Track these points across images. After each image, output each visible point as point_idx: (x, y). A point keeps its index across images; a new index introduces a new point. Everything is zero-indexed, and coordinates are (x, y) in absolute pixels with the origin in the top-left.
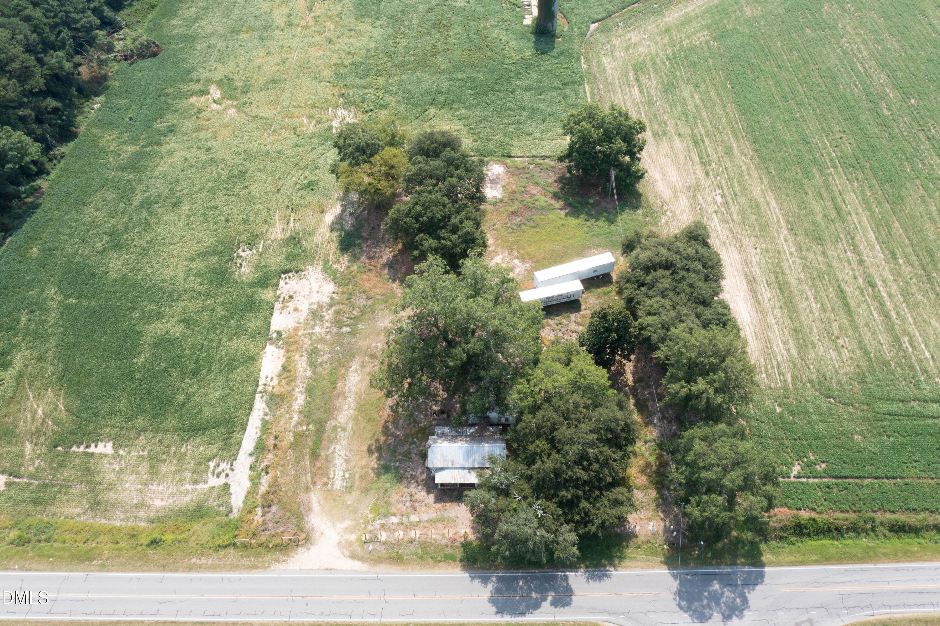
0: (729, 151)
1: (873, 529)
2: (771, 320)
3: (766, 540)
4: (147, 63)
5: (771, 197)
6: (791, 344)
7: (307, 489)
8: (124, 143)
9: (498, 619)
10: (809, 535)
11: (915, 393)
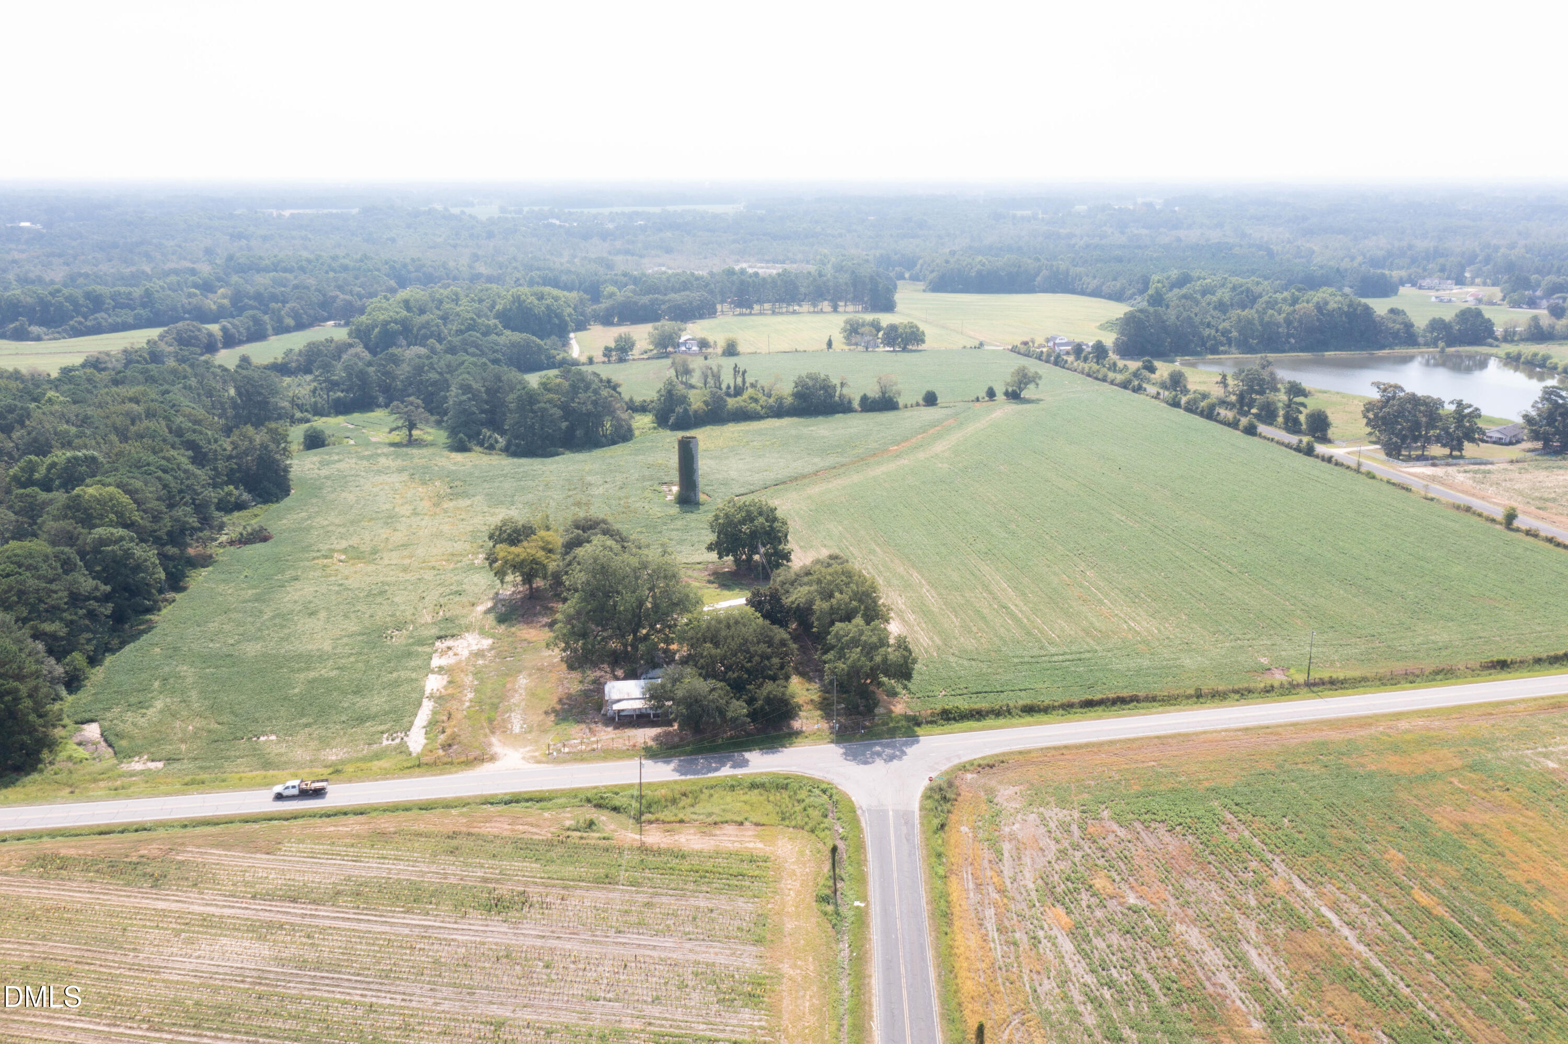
0: (872, 552)
1: (1010, 713)
2: (917, 628)
3: (919, 724)
4: (259, 546)
5: (912, 571)
6: (936, 638)
7: (486, 735)
8: (243, 589)
9: (683, 777)
10: (954, 719)
11: (1043, 652)
